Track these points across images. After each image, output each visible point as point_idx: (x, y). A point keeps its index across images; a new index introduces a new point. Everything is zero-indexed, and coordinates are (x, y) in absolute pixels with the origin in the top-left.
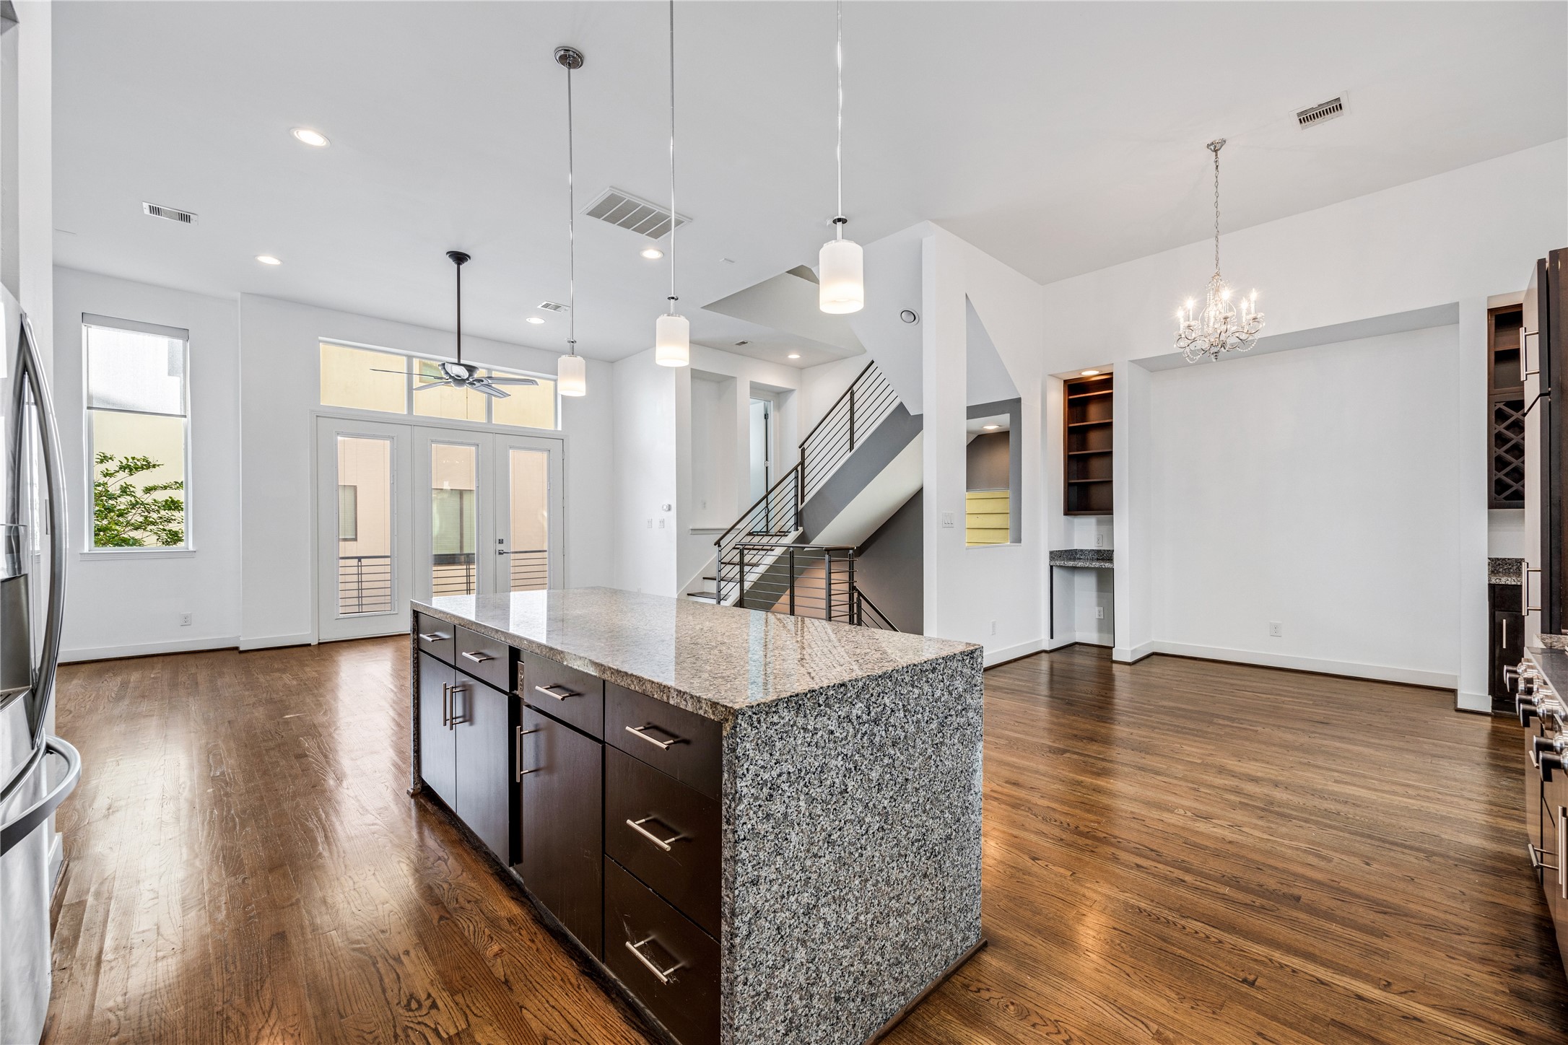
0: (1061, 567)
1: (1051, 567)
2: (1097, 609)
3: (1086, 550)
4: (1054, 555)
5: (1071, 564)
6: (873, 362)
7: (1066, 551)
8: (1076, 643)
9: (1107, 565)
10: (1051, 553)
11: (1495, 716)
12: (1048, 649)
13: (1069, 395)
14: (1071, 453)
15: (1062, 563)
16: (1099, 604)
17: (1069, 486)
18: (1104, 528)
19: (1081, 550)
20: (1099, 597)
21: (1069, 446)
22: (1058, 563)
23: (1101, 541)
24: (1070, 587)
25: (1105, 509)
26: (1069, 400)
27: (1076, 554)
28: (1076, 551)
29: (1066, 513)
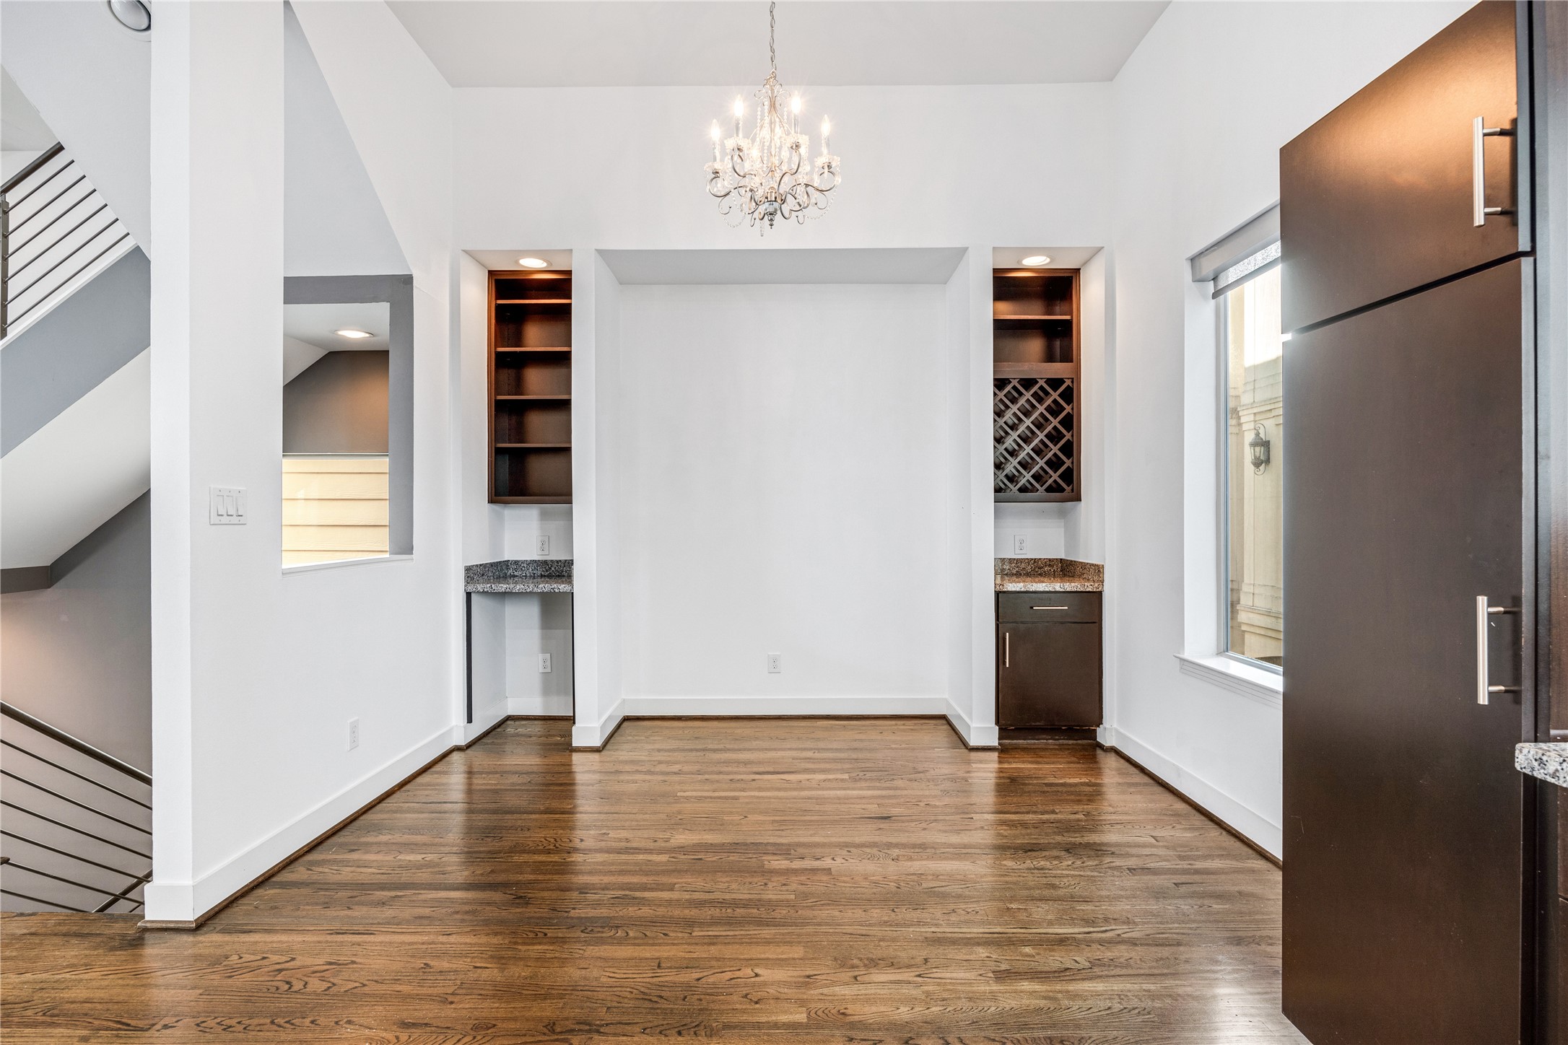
0: (484, 593)
1: (469, 595)
2: (541, 657)
3: (523, 562)
4: (472, 573)
5: (502, 587)
6: (59, 149)
7: (492, 565)
8: (509, 718)
9: (563, 587)
10: (468, 569)
11: (1003, 750)
12: (463, 743)
13: (497, 298)
14: (499, 397)
15: (487, 587)
16: (544, 650)
17: (497, 453)
18: (555, 525)
19: (516, 562)
20: (545, 638)
21: (496, 386)
22: (480, 587)
23: (546, 546)
24: (497, 624)
25: (561, 493)
26: (498, 307)
27: (508, 568)
28: (506, 564)
29: (491, 501)
